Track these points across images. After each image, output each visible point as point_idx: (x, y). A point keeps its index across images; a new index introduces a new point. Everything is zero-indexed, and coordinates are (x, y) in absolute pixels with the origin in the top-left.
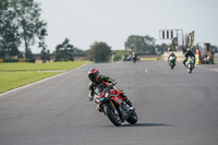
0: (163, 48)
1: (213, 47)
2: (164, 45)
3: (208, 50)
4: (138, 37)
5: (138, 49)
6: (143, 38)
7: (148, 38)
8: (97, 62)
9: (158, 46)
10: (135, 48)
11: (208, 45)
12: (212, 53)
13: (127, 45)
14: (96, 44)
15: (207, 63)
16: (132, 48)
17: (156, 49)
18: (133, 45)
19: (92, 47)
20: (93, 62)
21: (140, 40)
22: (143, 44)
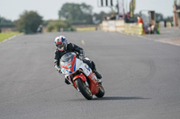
0: (102, 17)
1: (158, 15)
2: (103, 13)
3: (152, 18)
4: (73, 5)
5: (74, 18)
6: (78, 6)
7: (84, 5)
8: (27, 33)
9: (95, 15)
10: (70, 17)
11: (152, 13)
12: (157, 22)
13: (61, 13)
14: (26, 13)
15: (152, 32)
16: (67, 17)
17: (94, 19)
18: (67, 14)
19: (21, 16)
20: (22, 34)
21: (76, 8)
22: (79, 13)
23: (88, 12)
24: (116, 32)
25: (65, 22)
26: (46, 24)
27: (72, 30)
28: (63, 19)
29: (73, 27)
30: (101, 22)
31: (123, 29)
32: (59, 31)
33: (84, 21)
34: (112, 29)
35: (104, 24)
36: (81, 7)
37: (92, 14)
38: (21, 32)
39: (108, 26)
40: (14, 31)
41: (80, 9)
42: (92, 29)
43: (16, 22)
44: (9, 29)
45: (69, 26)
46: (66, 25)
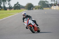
0: (52, 5)
2: (52, 4)
4: (43, 1)
5: (43, 5)
6: (44, 1)
9: (50, 4)
10: (42, 5)
13: (39, 4)
16: (41, 5)
17: (49, 5)
18: (41, 4)
19: (27, 5)
20: (27, 10)
21: (43, 2)
22: (44, 4)
23: (47, 3)
24: (56, 10)
25: (40, 6)
26: (34, 7)
27: (43, 9)
28: (40, 5)
29: (43, 8)
30: (51, 7)
31: (58, 9)
32: (38, 9)
33: (46, 6)
34: (55, 9)
35: (52, 7)
36: (45, 2)
37: (49, 4)
38: (27, 9)
39: (54, 8)
40: (25, 9)
41: (45, 3)
42: (49, 9)
43: (25, 6)
44: (23, 9)
45: (41, 8)
46: (40, 7)
